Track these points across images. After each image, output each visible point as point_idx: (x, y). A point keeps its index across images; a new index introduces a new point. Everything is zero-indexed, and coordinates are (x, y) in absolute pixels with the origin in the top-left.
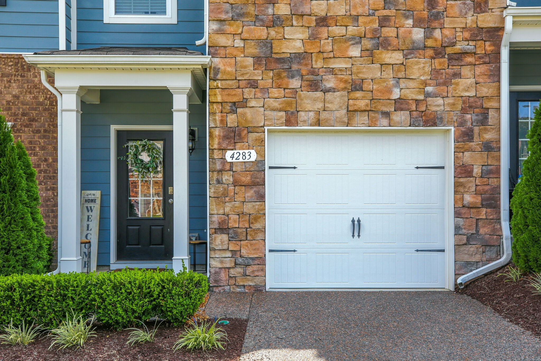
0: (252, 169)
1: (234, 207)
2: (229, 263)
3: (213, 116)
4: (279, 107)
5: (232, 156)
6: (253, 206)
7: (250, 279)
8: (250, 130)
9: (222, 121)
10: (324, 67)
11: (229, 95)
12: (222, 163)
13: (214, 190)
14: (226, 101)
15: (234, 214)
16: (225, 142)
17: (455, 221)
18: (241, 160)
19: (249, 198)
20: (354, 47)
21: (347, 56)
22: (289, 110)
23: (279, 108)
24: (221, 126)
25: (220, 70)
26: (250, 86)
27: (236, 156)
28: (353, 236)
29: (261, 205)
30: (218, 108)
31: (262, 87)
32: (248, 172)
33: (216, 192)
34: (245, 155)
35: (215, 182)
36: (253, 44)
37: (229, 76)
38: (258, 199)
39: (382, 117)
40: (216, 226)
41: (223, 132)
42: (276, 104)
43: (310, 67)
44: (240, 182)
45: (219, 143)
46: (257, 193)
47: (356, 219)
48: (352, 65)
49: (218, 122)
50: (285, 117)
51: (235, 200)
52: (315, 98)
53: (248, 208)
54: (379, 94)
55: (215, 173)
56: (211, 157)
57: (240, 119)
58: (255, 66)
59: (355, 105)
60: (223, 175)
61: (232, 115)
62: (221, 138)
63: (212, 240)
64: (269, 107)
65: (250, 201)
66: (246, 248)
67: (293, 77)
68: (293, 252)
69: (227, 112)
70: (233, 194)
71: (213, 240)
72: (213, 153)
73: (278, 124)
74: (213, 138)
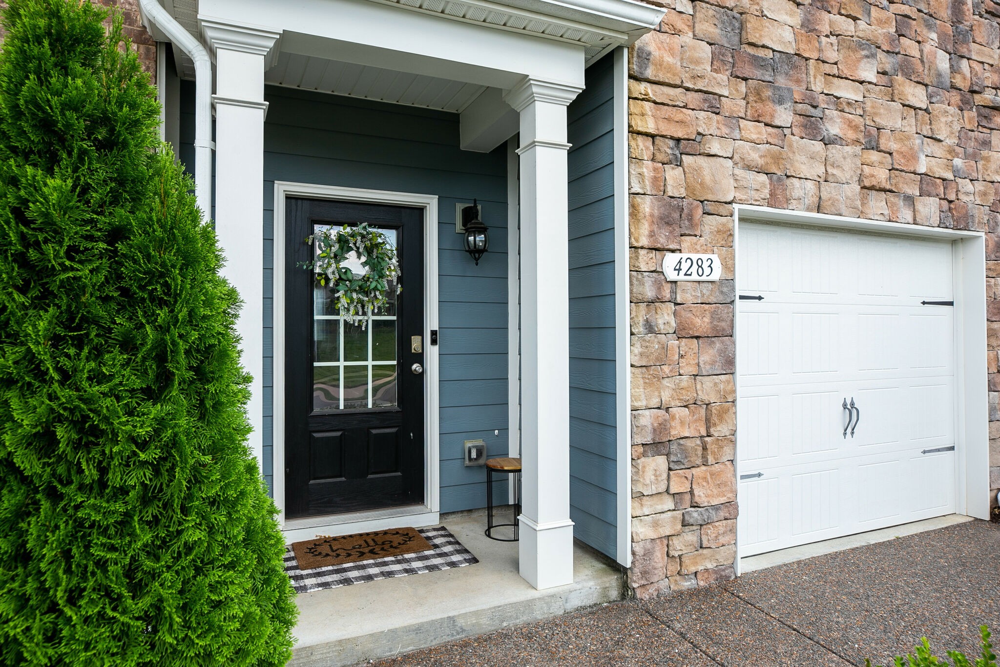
0: (712, 299)
1: (678, 389)
2: (669, 525)
3: (637, 165)
4: (761, 162)
5: (677, 268)
6: (716, 384)
7: (709, 556)
8: (710, 208)
9: (655, 179)
10: (826, 92)
11: (668, 120)
12: (655, 281)
13: (640, 350)
14: (664, 133)
15: (679, 404)
16: (663, 231)
17: (991, 396)
18: (695, 277)
19: (708, 367)
20: (868, 62)
21: (857, 78)
22: (776, 172)
23: (760, 166)
24: (654, 193)
25: (652, 58)
26: (708, 107)
27: (685, 266)
28: (845, 434)
29: (728, 382)
30: (647, 148)
31: (727, 114)
32: (706, 307)
33: (644, 352)
34: (701, 267)
35: (641, 329)
36: (711, 12)
37: (669, 75)
38: (722, 369)
39: (904, 205)
40: (648, 439)
41: (659, 208)
42: (755, 156)
43: (805, 87)
44: (691, 329)
45: (652, 235)
46: (721, 352)
47: (848, 402)
48: (864, 97)
49: (647, 182)
50: (768, 186)
51: (681, 372)
52: (814, 152)
53: (707, 389)
54: (903, 161)
55: (643, 306)
56: (634, 266)
57: (691, 180)
58: (715, 63)
59: (873, 176)
60: (659, 311)
61: (673, 168)
62: (655, 220)
63: (637, 473)
64: (742, 159)
65: (711, 373)
66: (705, 484)
67: (781, 102)
68: (756, 478)
69: (665, 160)
70: (677, 357)
71: (641, 473)
72: (637, 258)
73: (756, 200)
74: (639, 221)
